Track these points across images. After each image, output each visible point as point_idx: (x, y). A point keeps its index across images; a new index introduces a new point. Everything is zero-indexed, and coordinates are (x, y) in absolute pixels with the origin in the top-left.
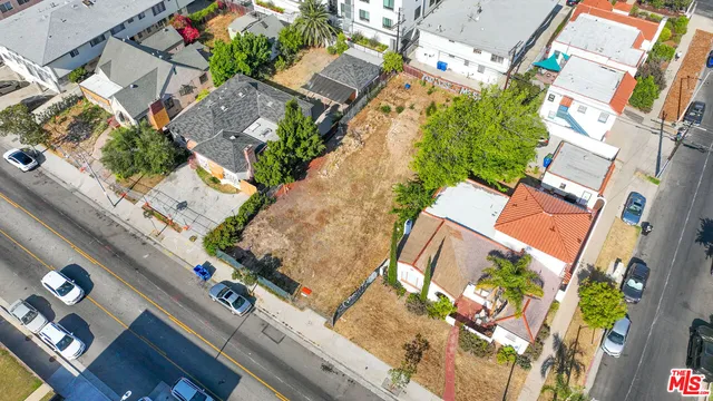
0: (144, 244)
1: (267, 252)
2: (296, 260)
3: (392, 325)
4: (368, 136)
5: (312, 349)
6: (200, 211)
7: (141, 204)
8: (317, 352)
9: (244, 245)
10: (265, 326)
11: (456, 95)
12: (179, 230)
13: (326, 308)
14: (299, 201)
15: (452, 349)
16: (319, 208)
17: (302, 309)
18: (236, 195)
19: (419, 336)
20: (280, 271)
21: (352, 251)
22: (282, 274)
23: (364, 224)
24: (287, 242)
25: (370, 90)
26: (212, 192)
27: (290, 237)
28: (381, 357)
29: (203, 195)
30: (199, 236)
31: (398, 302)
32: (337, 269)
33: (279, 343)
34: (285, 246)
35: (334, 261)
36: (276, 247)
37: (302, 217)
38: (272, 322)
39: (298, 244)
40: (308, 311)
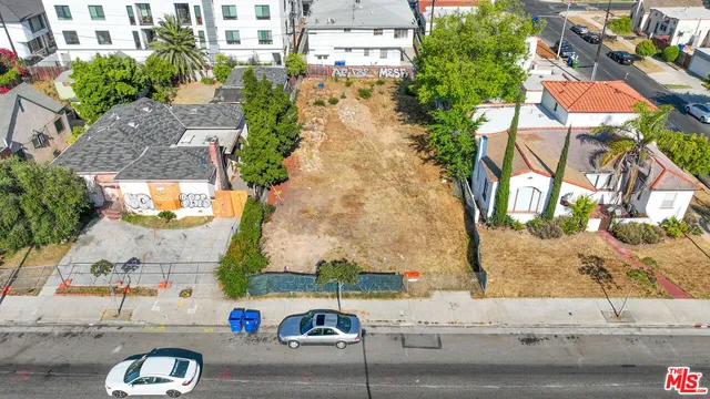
0: (99, 336)
2: (362, 250)
3: (542, 259)
5: (488, 331)
6: (169, 259)
7: (49, 290)
8: (498, 331)
9: (276, 267)
10: (401, 339)
11: (378, 79)
12: (152, 293)
13: (454, 281)
14: (304, 199)
15: (623, 250)
16: (336, 196)
17: (427, 296)
18: (210, 224)
19: (580, 256)
23: (404, 190)
24: (333, 239)
26: (168, 234)
27: (330, 234)
28: (570, 295)
29: (159, 241)
30: (193, 286)
31: (522, 237)
32: (421, 239)
33: (439, 347)
34: (333, 244)
35: (410, 234)
36: (322, 251)
37: (325, 211)
38: (403, 331)
39: (348, 237)
40: (438, 293)
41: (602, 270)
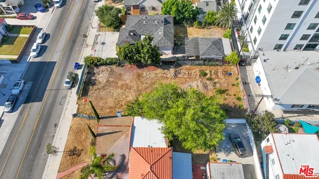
0: (82, 45)
1: (96, 78)
2: (98, 89)
3: (83, 138)
4: (182, 76)
5: (62, 116)
6: (104, 49)
7: (98, 33)
8: (61, 119)
9: (96, 70)
10: (65, 97)
13: (81, 111)
14: (127, 74)
16: (128, 82)
17: (77, 103)
20: (90, 87)
21: (112, 105)
22: (89, 89)
24: (105, 81)
25: (208, 61)
27: (108, 81)
28: (67, 141)
33: (60, 104)
35: (104, 101)
36: (101, 80)
37: (119, 79)
38: (68, 98)
39: (105, 85)
40: (77, 106)
41: (74, 154)
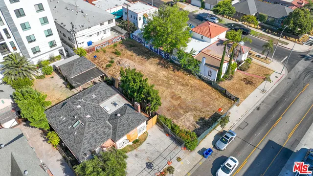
3: (237, 86)
5: (250, 112)
10: (239, 128)
11: (112, 45)
13: (229, 105)
16: (169, 99)
17: (229, 113)
20: (207, 119)
21: (198, 92)
23: (183, 85)
24: (189, 113)
28: (251, 92)
29: (144, 152)
30: (177, 156)
31: (226, 82)
32: (207, 98)
33: (248, 124)
34: (192, 115)
35: (203, 98)
36: (192, 119)
37: (174, 106)
38: (237, 126)
39: (191, 110)
40: (230, 111)
41: (249, 81)
